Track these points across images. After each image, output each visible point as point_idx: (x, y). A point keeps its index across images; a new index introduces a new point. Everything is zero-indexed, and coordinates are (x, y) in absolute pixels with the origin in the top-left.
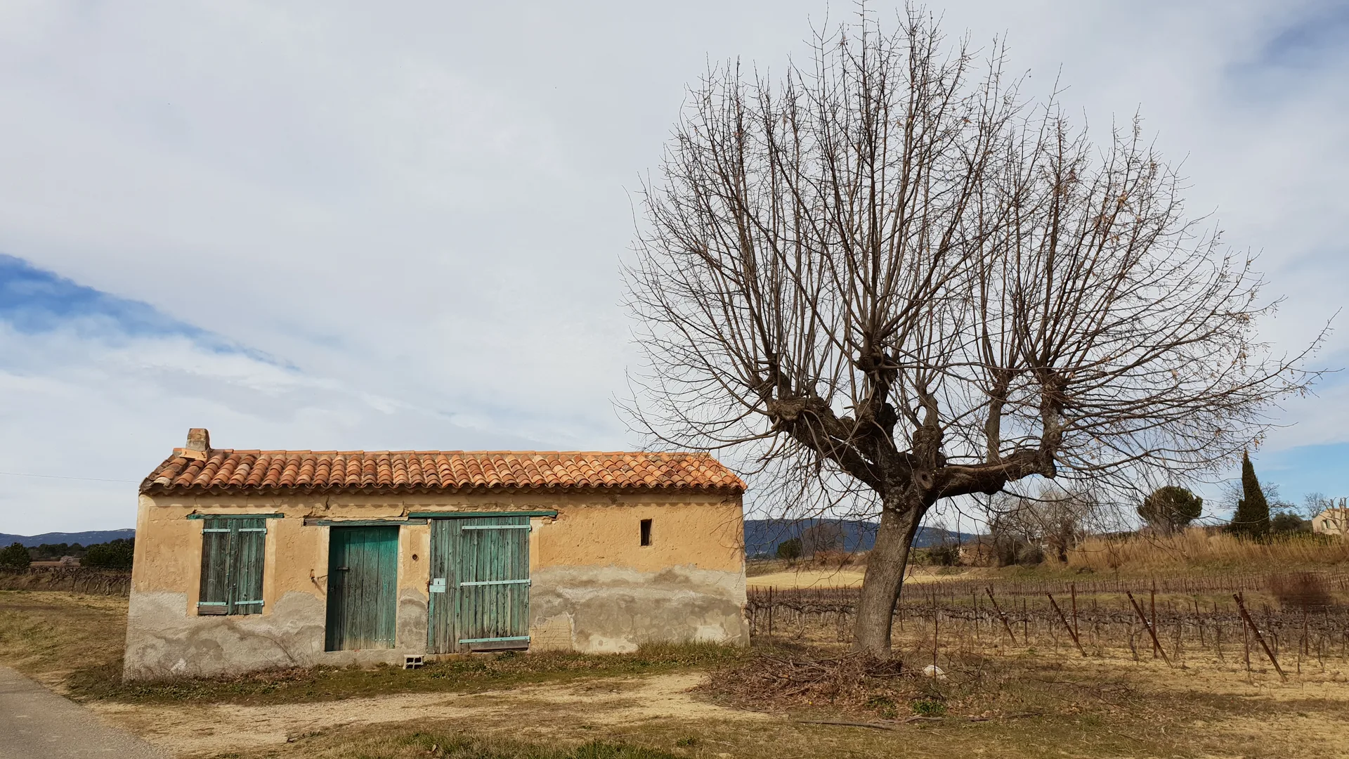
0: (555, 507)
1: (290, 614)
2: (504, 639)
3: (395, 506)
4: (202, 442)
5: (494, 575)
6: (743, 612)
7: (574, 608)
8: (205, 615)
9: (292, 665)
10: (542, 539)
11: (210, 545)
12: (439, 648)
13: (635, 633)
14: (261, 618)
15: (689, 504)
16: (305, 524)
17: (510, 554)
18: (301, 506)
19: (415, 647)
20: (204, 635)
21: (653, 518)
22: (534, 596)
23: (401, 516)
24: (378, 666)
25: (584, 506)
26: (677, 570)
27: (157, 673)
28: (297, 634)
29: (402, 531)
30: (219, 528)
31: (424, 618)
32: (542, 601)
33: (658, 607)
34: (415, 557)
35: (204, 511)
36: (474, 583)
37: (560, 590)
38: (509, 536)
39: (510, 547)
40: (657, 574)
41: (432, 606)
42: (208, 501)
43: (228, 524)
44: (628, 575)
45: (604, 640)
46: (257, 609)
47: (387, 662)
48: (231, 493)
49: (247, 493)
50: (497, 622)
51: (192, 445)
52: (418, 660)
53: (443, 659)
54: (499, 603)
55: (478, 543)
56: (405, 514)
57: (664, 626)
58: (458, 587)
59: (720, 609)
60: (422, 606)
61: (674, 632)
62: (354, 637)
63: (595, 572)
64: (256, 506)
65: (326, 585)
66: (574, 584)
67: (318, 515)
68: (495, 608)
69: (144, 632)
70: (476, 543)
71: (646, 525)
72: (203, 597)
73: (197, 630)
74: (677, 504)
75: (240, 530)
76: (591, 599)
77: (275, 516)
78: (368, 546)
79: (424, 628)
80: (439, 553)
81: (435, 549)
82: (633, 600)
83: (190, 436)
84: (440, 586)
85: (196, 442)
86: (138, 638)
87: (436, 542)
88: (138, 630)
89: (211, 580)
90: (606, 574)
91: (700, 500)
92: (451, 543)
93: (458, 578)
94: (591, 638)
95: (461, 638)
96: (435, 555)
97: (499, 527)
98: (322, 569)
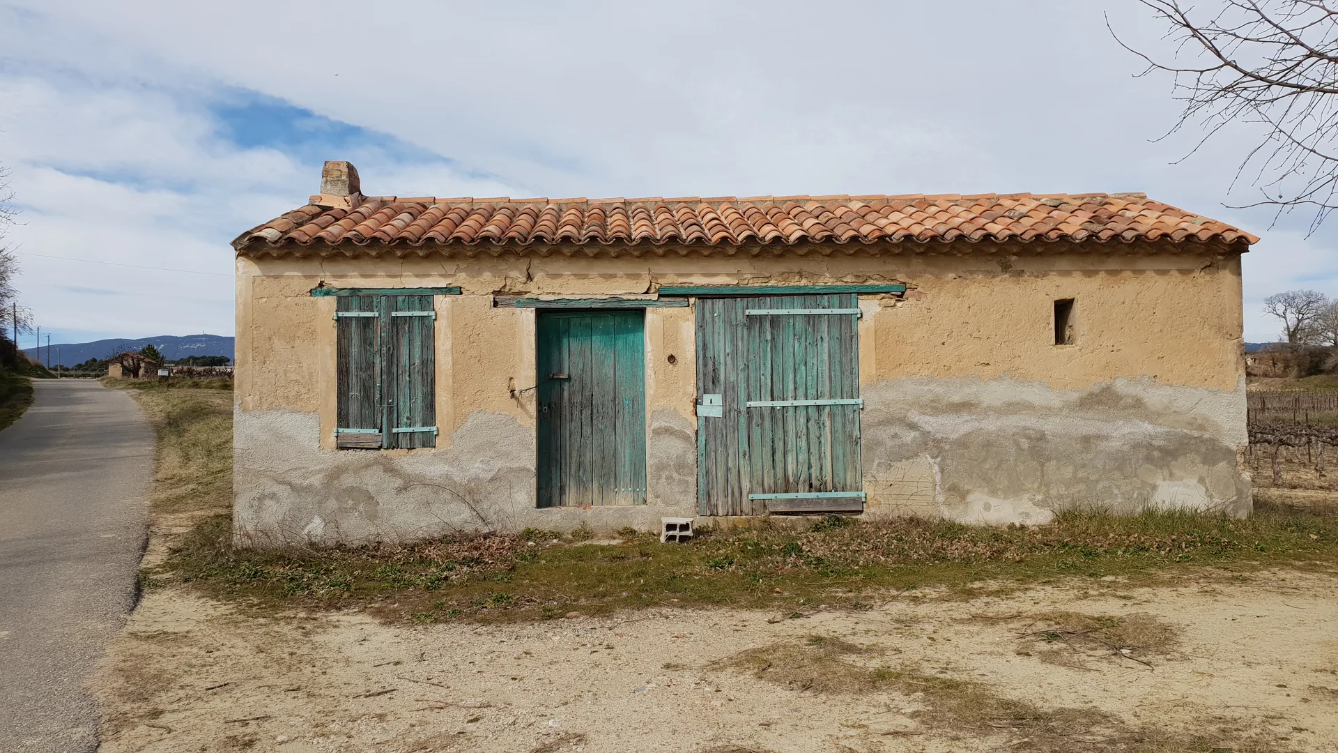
0: (901, 277)
1: (478, 448)
2: (821, 495)
3: (636, 277)
4: (344, 182)
5: (801, 391)
6: (1240, 459)
7: (941, 450)
8: (348, 449)
9: (486, 530)
10: (882, 334)
11: (350, 340)
12: (717, 506)
13: (1048, 490)
14: (434, 455)
15: (1142, 272)
16: (496, 304)
17: (826, 357)
18: (487, 275)
19: (677, 503)
20: (348, 481)
21: (1077, 297)
22: (870, 426)
23: (646, 293)
24: (621, 534)
25: (952, 275)
26: (1121, 386)
27: (280, 541)
28: (492, 479)
29: (652, 317)
30: (361, 310)
31: (691, 458)
32: (885, 434)
33: (1086, 449)
34: (672, 359)
35: (337, 284)
36: (769, 404)
37: (914, 416)
38: (825, 327)
39: (826, 345)
40: (1084, 394)
41: (702, 439)
42: (341, 267)
43: (375, 304)
44: (1033, 395)
45: (994, 502)
46: (428, 441)
47: (635, 528)
48: (374, 253)
49: (399, 253)
50: (810, 467)
51: (329, 187)
52: (685, 527)
53: (724, 524)
54: (812, 436)
55: (773, 339)
56: (653, 290)
57: (1097, 481)
58: (743, 409)
59: (1198, 452)
60: (686, 438)
61: (1116, 491)
62: (582, 484)
63: (975, 389)
64: (417, 276)
65: (534, 403)
66: (937, 407)
67: (515, 290)
68: (804, 444)
69: (258, 474)
70: (769, 338)
71: (1063, 309)
72: (343, 420)
73: (335, 474)
74: (1120, 271)
75: (394, 314)
76: (968, 435)
77: (448, 291)
78: (597, 340)
79: (692, 474)
80: (710, 354)
81: (703, 348)
82: (1042, 437)
83: (326, 173)
84: (713, 406)
85: (334, 183)
86: (250, 482)
87: (704, 335)
88: (249, 471)
89: (355, 393)
90: (995, 393)
91: (1161, 264)
92: (728, 335)
93: (743, 395)
94: (970, 498)
95: (751, 491)
96: (705, 357)
97: (807, 312)
98: (526, 377)
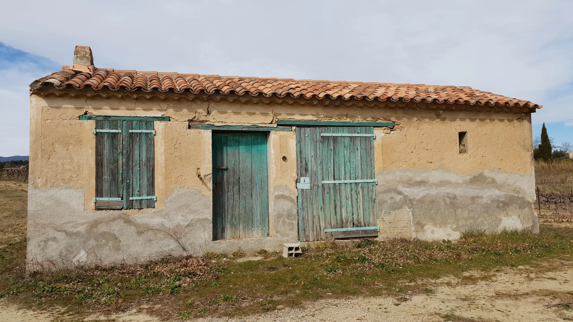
0: (393, 119)
1: (180, 208)
2: (359, 229)
3: (266, 114)
4: (87, 58)
5: (348, 175)
6: (533, 206)
7: (412, 204)
8: (102, 209)
9: (185, 254)
10: (384, 147)
11: (103, 146)
12: (308, 236)
13: (458, 223)
14: (154, 212)
15: (493, 120)
16: (189, 127)
17: (359, 158)
18: (185, 111)
19: (288, 235)
20: (102, 228)
21: (468, 131)
22: (380, 193)
23: (271, 123)
24: (259, 253)
25: (415, 119)
26: (486, 173)
27: (60, 266)
28: (188, 225)
29: (273, 136)
30: (110, 128)
31: (295, 211)
32: (387, 197)
33: (473, 203)
34: (284, 158)
35: (96, 113)
36: (333, 182)
37: (400, 188)
38: (358, 143)
39: (359, 152)
40: (472, 177)
41: (300, 201)
42: (98, 103)
43: (119, 125)
44: (452, 177)
45: (435, 229)
46: (151, 204)
47: (267, 250)
48: (120, 96)
49: (135, 96)
50: (353, 214)
51: (78, 60)
52: (297, 249)
53: (313, 246)
54: (353, 198)
55: (334, 148)
56: (274, 122)
57: (478, 218)
58: (320, 185)
59: (517, 204)
60: (292, 200)
61: (485, 223)
62: (234, 226)
63: (426, 174)
64: (144, 110)
65: (211, 182)
66: (411, 183)
67: (201, 119)
68: (350, 203)
69: (44, 226)
70: (332, 148)
71: (462, 135)
72: (99, 192)
73: (95, 224)
74: (485, 120)
75: (130, 131)
76: (424, 197)
77: (162, 119)
78: (242, 149)
79: (295, 219)
80: (303, 156)
81: (300, 152)
82: (455, 198)
83: (76, 52)
84: (305, 183)
85: (82, 58)
86: (39, 231)
87: (300, 146)
88: (38, 224)
89: (106, 177)
90: (435, 176)
91: (501, 117)
92: (313, 147)
93: (320, 178)
94: (425, 228)
95: (325, 228)
96: (301, 158)
97: (350, 135)
98: (207, 168)
